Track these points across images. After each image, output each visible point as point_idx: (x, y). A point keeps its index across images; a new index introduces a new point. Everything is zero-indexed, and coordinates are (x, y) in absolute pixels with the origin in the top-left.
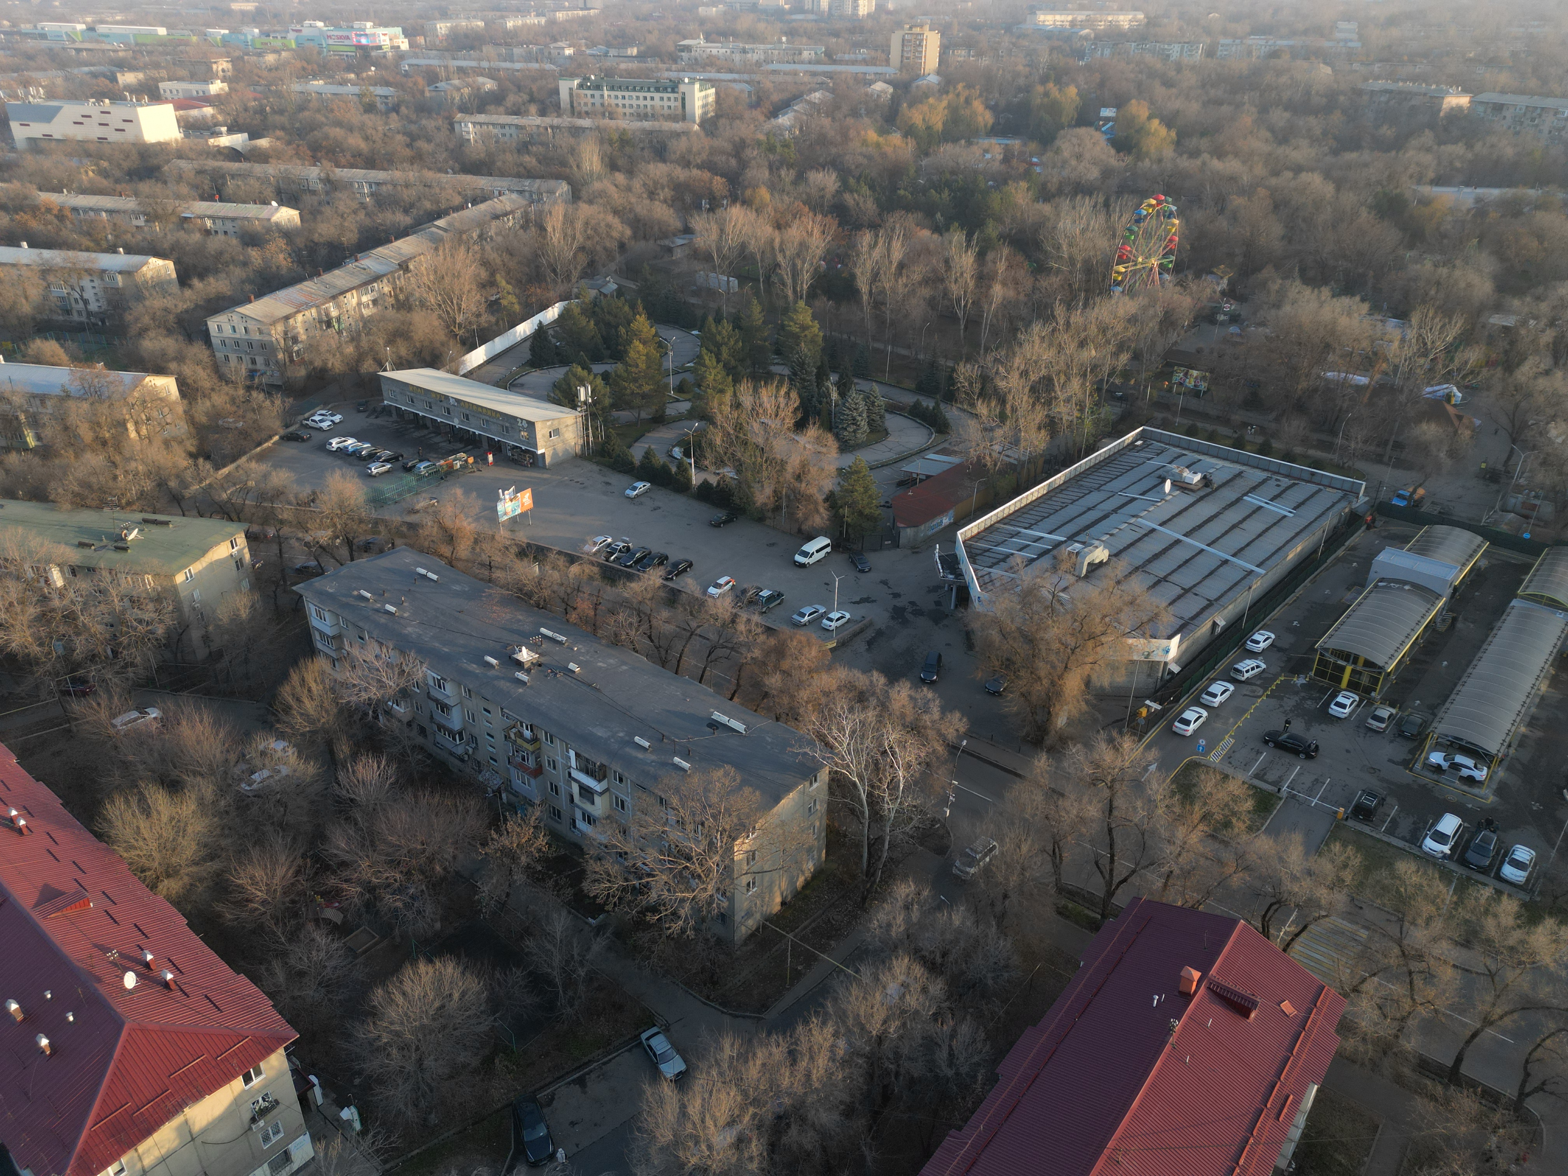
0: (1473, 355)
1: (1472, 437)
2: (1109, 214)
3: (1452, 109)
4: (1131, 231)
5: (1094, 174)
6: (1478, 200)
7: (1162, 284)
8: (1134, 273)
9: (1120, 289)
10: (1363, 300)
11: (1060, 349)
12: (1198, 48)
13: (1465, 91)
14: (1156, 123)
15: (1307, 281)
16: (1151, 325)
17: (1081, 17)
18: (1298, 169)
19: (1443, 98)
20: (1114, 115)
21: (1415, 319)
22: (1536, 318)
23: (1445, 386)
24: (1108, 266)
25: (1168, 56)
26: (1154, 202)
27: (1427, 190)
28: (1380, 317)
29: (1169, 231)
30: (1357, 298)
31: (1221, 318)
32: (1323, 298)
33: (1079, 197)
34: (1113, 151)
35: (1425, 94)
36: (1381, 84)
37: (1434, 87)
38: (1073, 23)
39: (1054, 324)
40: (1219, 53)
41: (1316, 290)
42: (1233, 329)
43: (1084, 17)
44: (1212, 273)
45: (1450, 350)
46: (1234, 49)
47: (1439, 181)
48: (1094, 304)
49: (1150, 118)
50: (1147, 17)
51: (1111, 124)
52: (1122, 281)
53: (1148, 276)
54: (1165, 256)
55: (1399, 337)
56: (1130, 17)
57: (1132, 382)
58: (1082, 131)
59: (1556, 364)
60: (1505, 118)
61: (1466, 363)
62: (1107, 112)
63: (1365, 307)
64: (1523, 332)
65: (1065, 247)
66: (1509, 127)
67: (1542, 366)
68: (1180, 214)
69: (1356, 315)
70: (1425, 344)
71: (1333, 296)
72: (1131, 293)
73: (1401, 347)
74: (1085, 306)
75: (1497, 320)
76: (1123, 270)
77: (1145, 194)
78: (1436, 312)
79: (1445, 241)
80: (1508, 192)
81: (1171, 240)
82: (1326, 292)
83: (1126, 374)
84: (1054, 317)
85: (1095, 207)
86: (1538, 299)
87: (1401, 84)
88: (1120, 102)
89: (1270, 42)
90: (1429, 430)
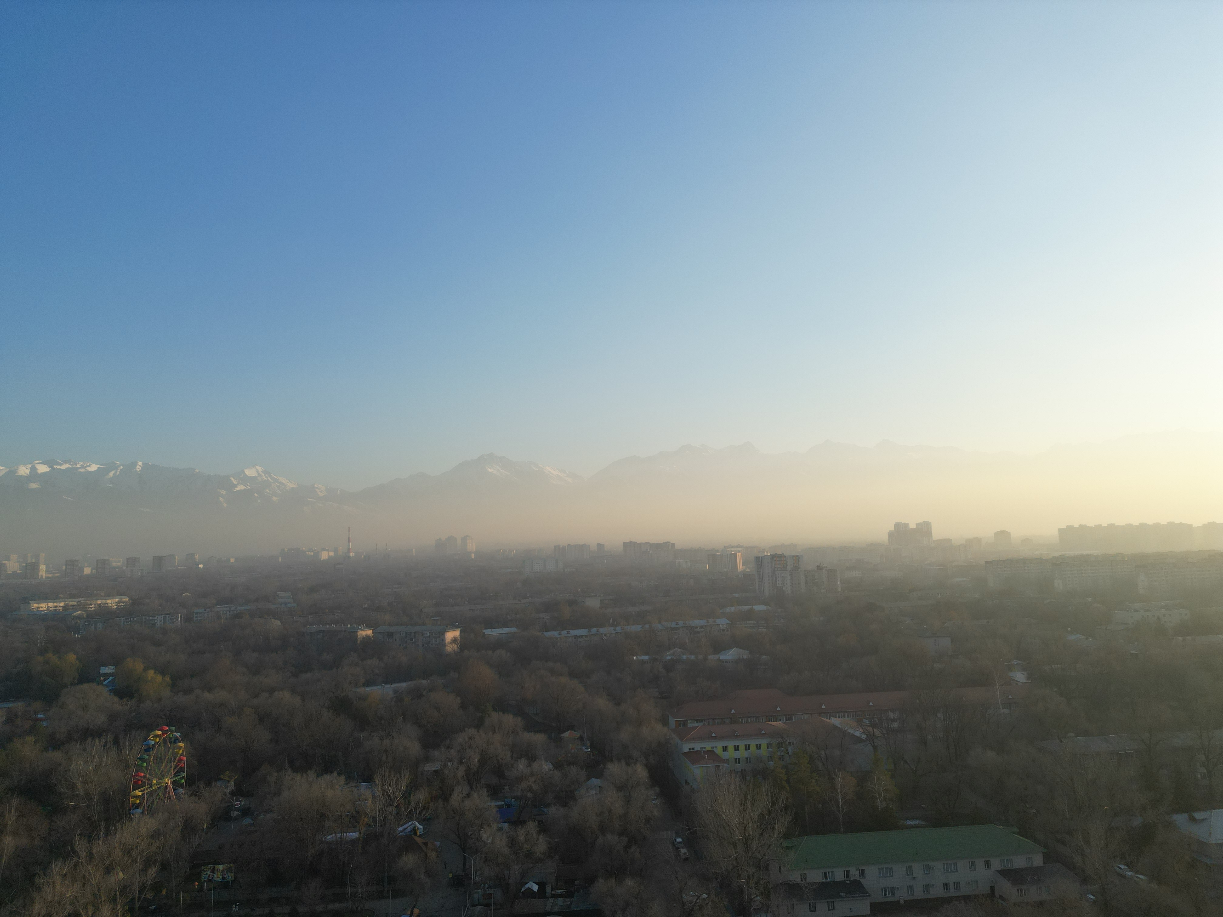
0: (421, 796)
1: (437, 857)
2: (119, 749)
3: (364, 638)
4: (142, 760)
5: (101, 719)
6: (395, 691)
7: (178, 797)
8: (151, 794)
9: (139, 810)
10: (339, 774)
11: (85, 881)
12: (177, 617)
13: (369, 626)
14: (151, 673)
15: (296, 769)
16: (173, 835)
17: (72, 603)
18: (271, 691)
19: (357, 632)
20: (113, 671)
21: (378, 781)
22: (451, 761)
23: (411, 823)
24: (125, 793)
25: (154, 624)
26: (159, 733)
27: (362, 690)
28: (354, 784)
29: (178, 753)
30: (335, 774)
31: (235, 814)
32: (311, 780)
33: (89, 740)
34: (116, 699)
35: (345, 631)
36: (315, 628)
37: (349, 626)
38: (65, 608)
39: (76, 859)
40: (195, 619)
41: (304, 775)
42: (247, 821)
43: (75, 603)
44: (221, 779)
45: (406, 796)
46: (206, 615)
47: (368, 684)
48: (116, 830)
49: (145, 670)
50: (131, 598)
51: (111, 678)
52: (140, 803)
53: (164, 794)
54: (176, 775)
55: (371, 796)
56: (117, 600)
57: (164, 892)
58: (85, 686)
59: (471, 788)
60: (396, 640)
61: (419, 802)
62: (105, 670)
63: (342, 779)
64: (446, 772)
65: (79, 786)
66: (400, 645)
67: (464, 792)
68: (184, 738)
69: (337, 787)
70: (389, 796)
71: (318, 777)
72: (151, 811)
73: (374, 803)
74: (107, 834)
75: (429, 767)
76: (140, 794)
77: (151, 728)
78: (390, 771)
79: (383, 722)
80: (411, 684)
81: (180, 760)
82: (312, 774)
83: (156, 887)
84: (74, 852)
85: (105, 745)
86: (448, 747)
87: (328, 626)
88: (117, 661)
89: (233, 609)
90: (409, 860)
